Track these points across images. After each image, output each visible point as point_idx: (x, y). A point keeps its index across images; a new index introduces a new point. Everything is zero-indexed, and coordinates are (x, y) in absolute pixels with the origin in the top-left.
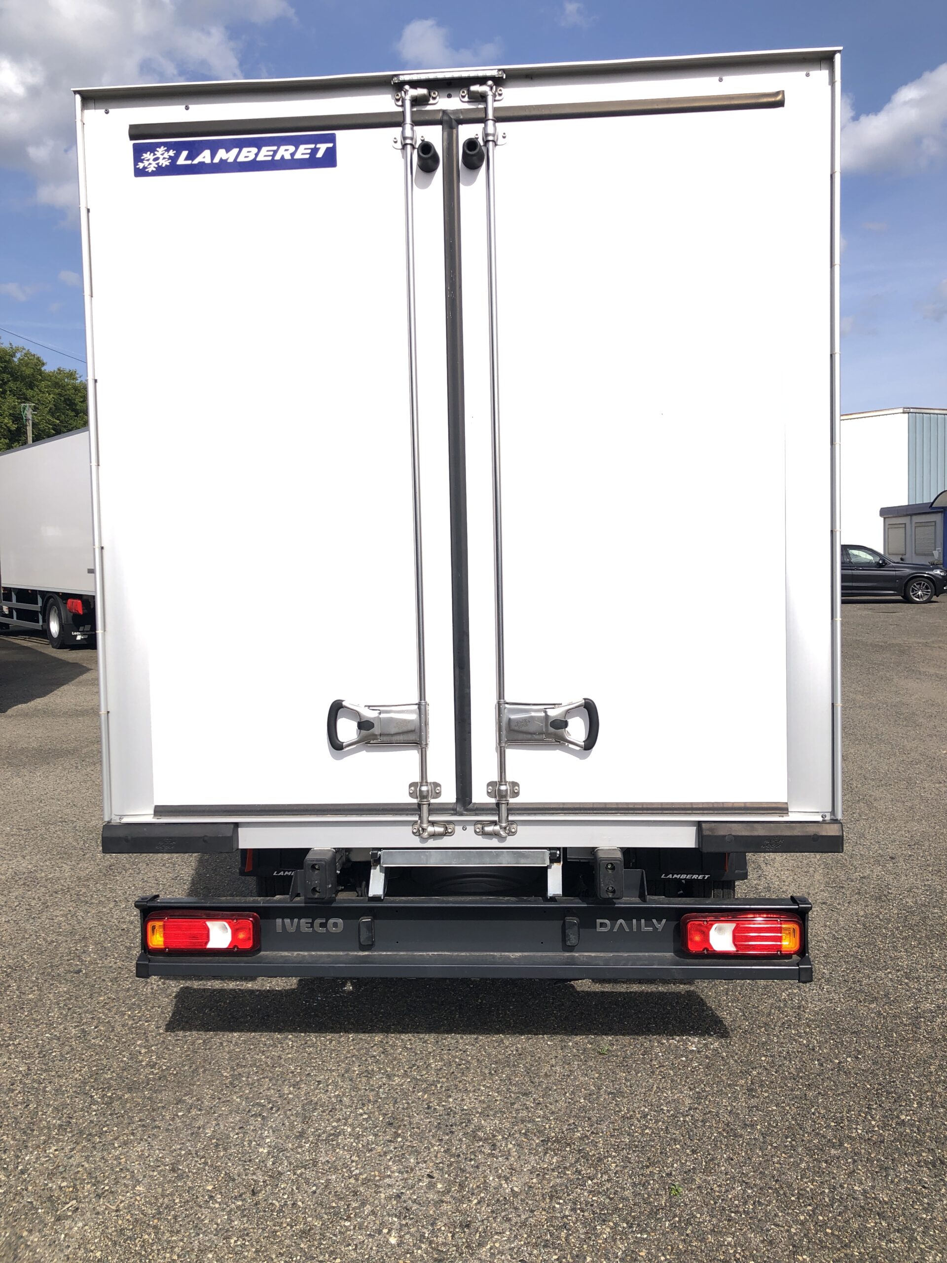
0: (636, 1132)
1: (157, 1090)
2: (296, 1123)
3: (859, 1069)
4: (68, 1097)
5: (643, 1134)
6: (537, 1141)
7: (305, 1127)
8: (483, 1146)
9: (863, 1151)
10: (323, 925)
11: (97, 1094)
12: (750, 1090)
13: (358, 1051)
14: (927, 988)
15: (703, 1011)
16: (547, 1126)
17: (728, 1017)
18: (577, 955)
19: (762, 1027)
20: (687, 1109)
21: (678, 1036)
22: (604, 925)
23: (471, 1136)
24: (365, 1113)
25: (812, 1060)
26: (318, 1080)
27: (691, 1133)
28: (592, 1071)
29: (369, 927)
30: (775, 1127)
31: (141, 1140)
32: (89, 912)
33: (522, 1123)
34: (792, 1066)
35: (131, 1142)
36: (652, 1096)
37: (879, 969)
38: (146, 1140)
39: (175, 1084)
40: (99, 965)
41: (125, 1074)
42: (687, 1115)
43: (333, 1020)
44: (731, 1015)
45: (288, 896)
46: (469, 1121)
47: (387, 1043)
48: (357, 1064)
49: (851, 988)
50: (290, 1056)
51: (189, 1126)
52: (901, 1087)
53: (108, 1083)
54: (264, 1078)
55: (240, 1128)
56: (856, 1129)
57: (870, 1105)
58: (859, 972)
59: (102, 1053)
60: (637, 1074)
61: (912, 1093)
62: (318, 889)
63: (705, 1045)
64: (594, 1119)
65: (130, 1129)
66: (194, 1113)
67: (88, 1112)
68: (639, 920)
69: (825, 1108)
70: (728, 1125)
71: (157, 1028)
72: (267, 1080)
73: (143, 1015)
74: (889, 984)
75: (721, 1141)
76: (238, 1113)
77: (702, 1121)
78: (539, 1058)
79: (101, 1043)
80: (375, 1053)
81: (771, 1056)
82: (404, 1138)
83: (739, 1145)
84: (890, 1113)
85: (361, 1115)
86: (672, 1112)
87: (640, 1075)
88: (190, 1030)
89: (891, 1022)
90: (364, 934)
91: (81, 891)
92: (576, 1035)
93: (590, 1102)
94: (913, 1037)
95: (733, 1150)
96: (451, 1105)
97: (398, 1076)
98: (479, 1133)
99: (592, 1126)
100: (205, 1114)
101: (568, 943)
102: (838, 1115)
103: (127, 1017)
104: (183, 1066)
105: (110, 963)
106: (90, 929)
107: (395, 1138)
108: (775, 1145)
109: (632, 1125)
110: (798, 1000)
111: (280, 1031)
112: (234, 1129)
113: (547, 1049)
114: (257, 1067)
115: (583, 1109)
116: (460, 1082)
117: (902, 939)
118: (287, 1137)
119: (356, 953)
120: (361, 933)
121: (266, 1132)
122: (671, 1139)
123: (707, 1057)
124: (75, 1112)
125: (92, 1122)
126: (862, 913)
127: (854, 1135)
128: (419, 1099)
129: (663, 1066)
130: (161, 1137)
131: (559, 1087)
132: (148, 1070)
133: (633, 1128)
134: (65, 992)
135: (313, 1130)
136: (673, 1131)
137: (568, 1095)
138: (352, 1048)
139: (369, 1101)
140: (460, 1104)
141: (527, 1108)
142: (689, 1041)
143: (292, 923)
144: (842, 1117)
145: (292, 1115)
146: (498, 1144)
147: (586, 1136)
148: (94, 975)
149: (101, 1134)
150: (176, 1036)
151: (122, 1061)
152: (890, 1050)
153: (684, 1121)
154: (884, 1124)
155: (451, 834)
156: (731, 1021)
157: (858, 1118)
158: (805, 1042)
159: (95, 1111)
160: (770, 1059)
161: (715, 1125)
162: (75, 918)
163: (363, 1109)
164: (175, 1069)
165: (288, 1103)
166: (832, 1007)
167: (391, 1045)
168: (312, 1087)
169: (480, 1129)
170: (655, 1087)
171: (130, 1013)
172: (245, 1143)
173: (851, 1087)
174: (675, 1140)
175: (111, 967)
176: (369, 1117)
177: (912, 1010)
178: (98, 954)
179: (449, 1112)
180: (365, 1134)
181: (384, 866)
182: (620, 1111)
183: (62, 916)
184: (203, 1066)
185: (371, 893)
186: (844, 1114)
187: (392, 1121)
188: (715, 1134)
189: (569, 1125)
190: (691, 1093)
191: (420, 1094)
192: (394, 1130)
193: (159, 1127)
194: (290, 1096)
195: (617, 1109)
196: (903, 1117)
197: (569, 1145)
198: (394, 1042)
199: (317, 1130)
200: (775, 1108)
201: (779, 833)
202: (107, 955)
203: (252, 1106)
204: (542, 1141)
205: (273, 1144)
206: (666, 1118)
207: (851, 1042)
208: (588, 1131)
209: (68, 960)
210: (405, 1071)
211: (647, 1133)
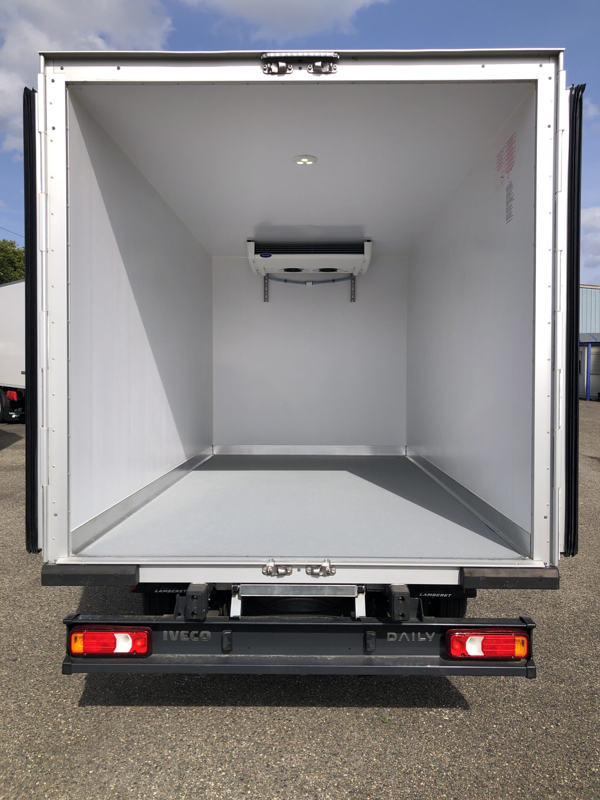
0: (415, 784)
1: (74, 753)
2: (174, 779)
3: (560, 734)
4: (10, 758)
5: (419, 786)
6: (346, 793)
7: (181, 782)
8: (308, 797)
9: (570, 796)
10: (196, 635)
11: (30, 756)
12: (489, 751)
13: (215, 720)
14: (596, 672)
15: (450, 689)
16: (352, 781)
17: (467, 694)
18: (373, 657)
19: (491, 702)
20: (447, 766)
21: (435, 708)
22: (392, 637)
23: (299, 788)
24: (223, 771)
25: (528, 727)
26: (188, 744)
27: (453, 785)
28: (379, 736)
29: (230, 637)
30: (509, 779)
31: (64, 792)
32: (22, 614)
33: (335, 778)
34: (515, 732)
35: (56, 794)
36: (422, 756)
37: (562, 658)
38: (68, 793)
39: (87, 749)
40: (30, 655)
41: (50, 740)
42: (448, 771)
43: (197, 697)
44: (469, 693)
45: (172, 615)
46: (297, 776)
47: (235, 714)
48: (216, 731)
49: (546, 672)
50: (167, 725)
51: (97, 782)
52: (589, 747)
53: (38, 747)
54: (149, 743)
55: (135, 783)
56: (564, 779)
57: (570, 761)
58: (550, 660)
59: (33, 723)
60: (410, 738)
61: (597, 751)
62: (195, 613)
63: (454, 715)
64: (384, 774)
65: (55, 783)
66: (100, 771)
67: (25, 770)
68: (416, 633)
69: (541, 764)
70: (477, 778)
71: (72, 703)
72: (152, 744)
73: (62, 694)
74: (571, 669)
75: (473, 791)
76: (133, 771)
77: (459, 775)
78: (342, 726)
79: (32, 716)
80: (227, 723)
81: (500, 724)
82: (252, 790)
83: (486, 794)
84: (584, 766)
85: (221, 772)
86: (437, 769)
87: (412, 739)
88: (96, 705)
89: (576, 698)
90: (226, 643)
91: (16, 598)
92: (366, 707)
93: (380, 761)
94: (592, 708)
95: (482, 798)
96: (283, 764)
97: (245, 741)
98: (305, 787)
99: (383, 780)
100: (108, 772)
101: (368, 650)
102: (550, 769)
103: (50, 696)
104: (92, 734)
105: (38, 653)
106: (23, 627)
107: (246, 791)
108: (510, 793)
109: (411, 779)
110: (512, 681)
111: (160, 705)
112: (130, 784)
113: (347, 718)
114: (145, 734)
115: (375, 766)
116: (288, 745)
117: (575, 636)
118: (169, 790)
119: (219, 655)
120: (224, 642)
121: (153, 787)
122: (439, 790)
123: (456, 725)
124: (16, 770)
125: (28, 777)
126: (545, 617)
127: (562, 784)
128: (261, 759)
129: (428, 732)
130: (78, 791)
131: (358, 748)
132: (67, 737)
133: (412, 781)
134: (6, 676)
135: (186, 785)
136: (440, 783)
137: (364, 755)
138: (211, 718)
139: (226, 761)
140: (290, 763)
141: (337, 766)
142: (443, 712)
143: (175, 634)
144: (553, 771)
145: (171, 773)
146: (319, 795)
147: (380, 788)
148: (27, 662)
149: (35, 788)
150: (86, 710)
151: (48, 730)
152: (578, 719)
153: (447, 775)
154: (581, 774)
155: (289, 574)
156: (470, 697)
157: (563, 771)
158: (521, 713)
159: (30, 769)
160: (499, 727)
161: (468, 779)
162: (12, 618)
163: (222, 768)
164: (86, 736)
165: (168, 763)
166: (535, 686)
167: (238, 716)
168: (185, 750)
169: (305, 783)
170: (424, 748)
171: (52, 692)
172: (139, 795)
173: (556, 747)
174: (442, 790)
175: (38, 656)
176: (226, 774)
177: (589, 689)
178: (29, 646)
179: (283, 769)
180: (224, 788)
181: (242, 595)
182: (402, 768)
183: (4, 617)
184: (106, 734)
185: (232, 615)
186: (554, 768)
187: (242, 777)
188: (469, 786)
189: (367, 779)
190: (449, 754)
191: (261, 755)
192: (244, 784)
193: (76, 783)
194: (169, 757)
195: (400, 766)
196: (593, 769)
197: (368, 795)
198: (240, 714)
199: (190, 785)
200: (507, 764)
201: (516, 576)
202: (35, 647)
203: (142, 765)
204: (349, 792)
205: (159, 796)
206: (434, 773)
207: (551, 713)
208: (381, 784)
209: (8, 651)
210: (250, 737)
211: (422, 785)
